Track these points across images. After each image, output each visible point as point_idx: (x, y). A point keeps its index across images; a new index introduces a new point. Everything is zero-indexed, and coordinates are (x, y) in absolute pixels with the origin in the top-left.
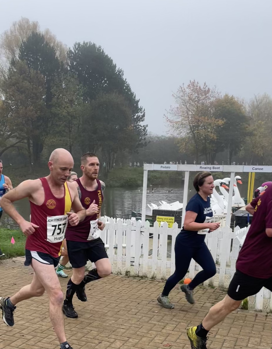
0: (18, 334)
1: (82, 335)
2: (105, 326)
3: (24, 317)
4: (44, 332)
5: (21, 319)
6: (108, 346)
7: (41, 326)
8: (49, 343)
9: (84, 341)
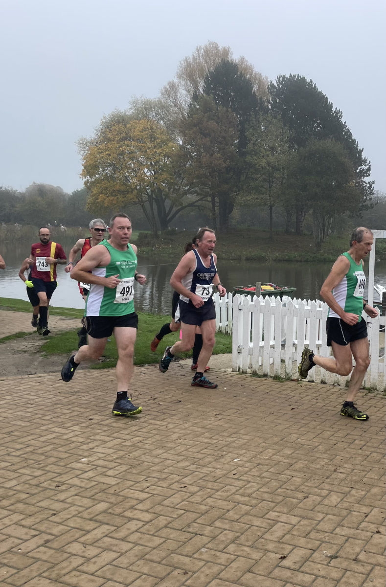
0: (176, 484)
1: (278, 485)
2: (314, 469)
3: (188, 455)
4: (218, 481)
5: (184, 459)
6: (317, 503)
7: (214, 469)
8: (225, 500)
9: (281, 495)
